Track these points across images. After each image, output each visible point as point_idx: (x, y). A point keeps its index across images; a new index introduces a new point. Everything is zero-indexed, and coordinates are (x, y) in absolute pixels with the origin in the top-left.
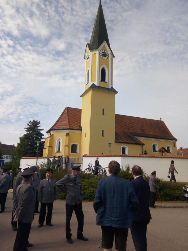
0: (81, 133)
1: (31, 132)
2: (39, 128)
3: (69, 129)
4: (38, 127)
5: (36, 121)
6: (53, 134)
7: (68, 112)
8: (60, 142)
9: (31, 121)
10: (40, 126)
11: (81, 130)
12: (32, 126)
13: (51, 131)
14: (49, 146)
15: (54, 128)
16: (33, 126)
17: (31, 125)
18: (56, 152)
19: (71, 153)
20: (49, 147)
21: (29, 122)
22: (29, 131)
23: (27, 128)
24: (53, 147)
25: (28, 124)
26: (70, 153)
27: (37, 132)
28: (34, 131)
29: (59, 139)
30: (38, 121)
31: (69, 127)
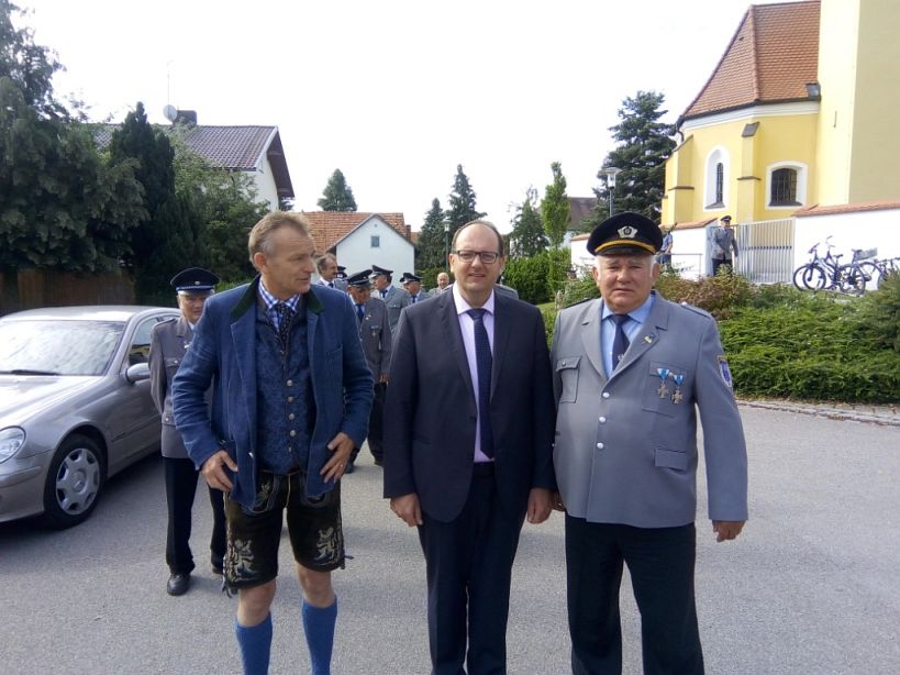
0: (816, 117)
1: (633, 140)
2: (659, 121)
3: (759, 103)
4: (658, 115)
5: (649, 94)
6: (692, 137)
7: (756, 30)
8: (720, 167)
9: (629, 99)
10: (665, 112)
11: (817, 99)
12: (634, 116)
13: (685, 124)
14: (675, 185)
15: (694, 111)
16: (638, 116)
17: (632, 112)
18: (708, 208)
19: (772, 204)
20: (677, 188)
21: (625, 104)
22: (628, 138)
23: (617, 128)
24: (692, 188)
25: (621, 112)
26: (767, 207)
27: (654, 136)
28: (645, 135)
29: (717, 153)
30: (657, 95)
31: (760, 94)
